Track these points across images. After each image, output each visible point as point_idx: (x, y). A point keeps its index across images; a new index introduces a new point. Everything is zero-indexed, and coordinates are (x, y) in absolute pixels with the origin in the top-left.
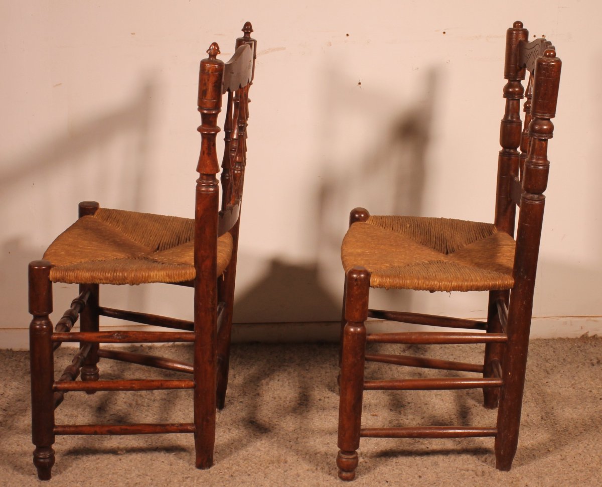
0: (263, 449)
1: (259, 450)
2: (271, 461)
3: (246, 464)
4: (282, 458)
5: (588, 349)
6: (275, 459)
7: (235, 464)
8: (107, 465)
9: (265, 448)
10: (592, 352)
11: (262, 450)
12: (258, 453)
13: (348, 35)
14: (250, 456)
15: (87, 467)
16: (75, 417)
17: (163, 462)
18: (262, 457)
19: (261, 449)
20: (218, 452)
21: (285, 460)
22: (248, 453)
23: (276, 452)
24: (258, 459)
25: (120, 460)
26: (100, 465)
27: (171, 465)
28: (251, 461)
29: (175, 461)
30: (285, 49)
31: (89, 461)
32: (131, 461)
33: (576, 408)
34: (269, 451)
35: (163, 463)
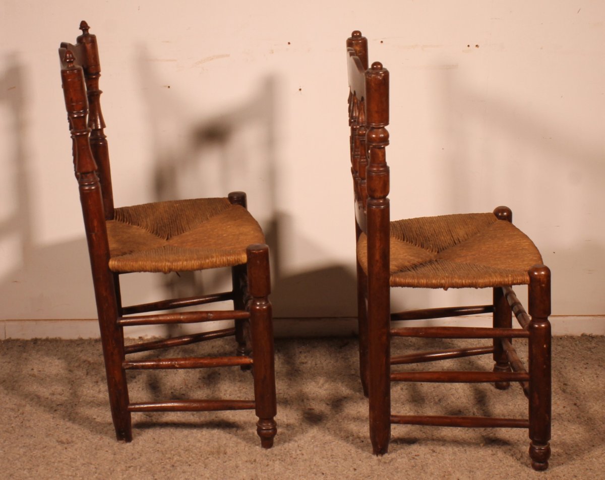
0: (203, 441)
1: (199, 441)
2: (211, 452)
3: (187, 454)
4: (222, 449)
5: (518, 348)
6: (215, 451)
7: (176, 454)
8: (53, 454)
9: (206, 439)
10: (522, 351)
11: (202, 442)
12: (199, 445)
13: (289, 43)
14: (191, 447)
15: (34, 455)
16: (24, 406)
17: (107, 451)
18: (202, 448)
19: (202, 440)
20: (160, 442)
21: (224, 451)
22: (189, 444)
23: (216, 444)
24: (198, 450)
25: (66, 448)
26: (46, 453)
27: (115, 454)
28: (192, 452)
29: (118, 451)
30: (228, 56)
31: (36, 449)
32: (76, 450)
33: (507, 405)
34: (209, 442)
35: (107, 453)
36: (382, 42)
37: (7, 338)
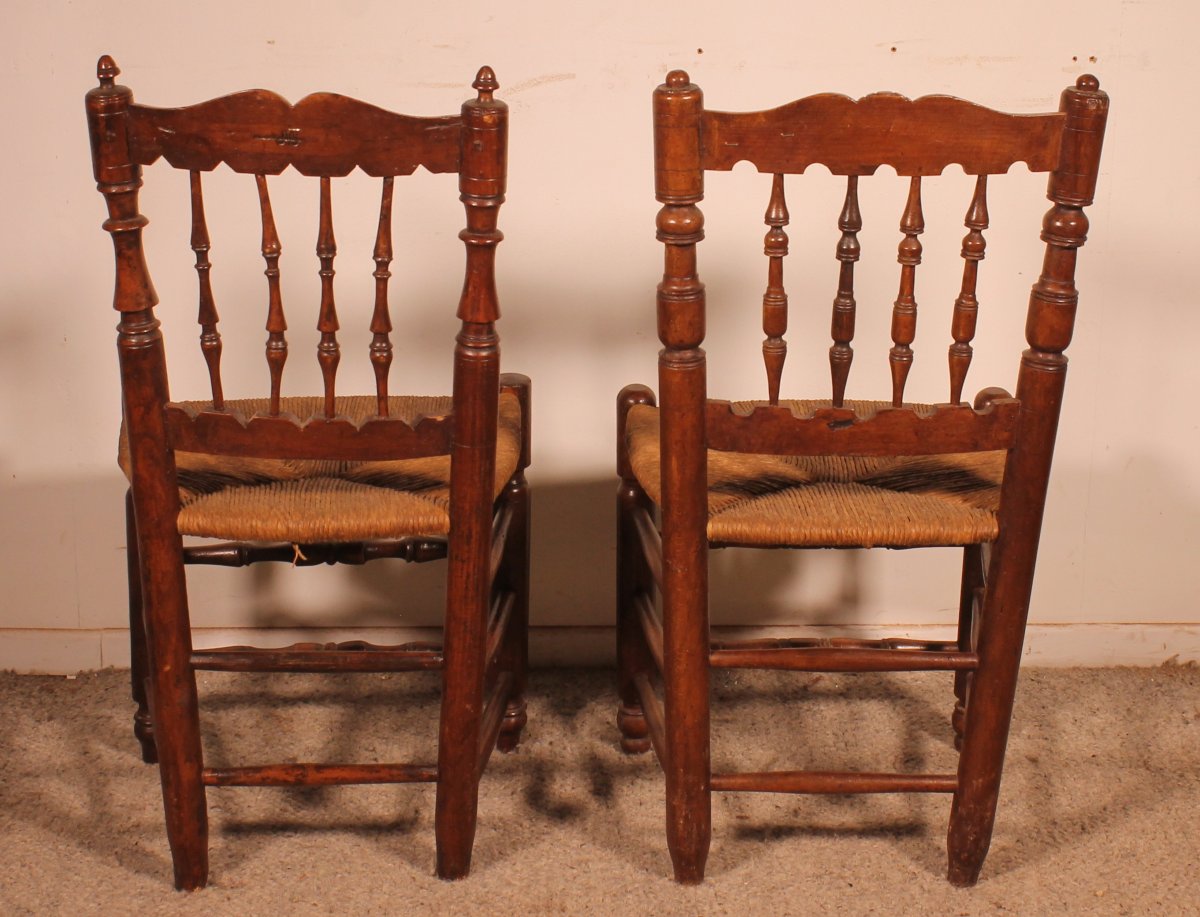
0: (517, 883)
1: (509, 884)
2: (534, 906)
3: (483, 911)
4: (556, 901)
5: (1177, 690)
6: (541, 903)
7: (460, 911)
8: (201, 910)
9: (521, 880)
10: (1184, 697)
11: (515, 885)
12: (506, 891)
13: (700, 51)
14: (490, 896)
15: (162, 912)
17: (315, 905)
18: (514, 899)
19: (514, 882)
20: (426, 885)
21: (561, 905)
22: (486, 890)
23: (544, 890)
24: (506, 902)
25: (229, 899)
26: (187, 908)
27: (331, 912)
28: (493, 906)
29: (339, 903)
30: (574, 76)
31: (166, 899)
32: (250, 902)
33: (1152, 810)
34: (529, 886)
35: (314, 908)
36: (894, 49)
37: (104, 667)
